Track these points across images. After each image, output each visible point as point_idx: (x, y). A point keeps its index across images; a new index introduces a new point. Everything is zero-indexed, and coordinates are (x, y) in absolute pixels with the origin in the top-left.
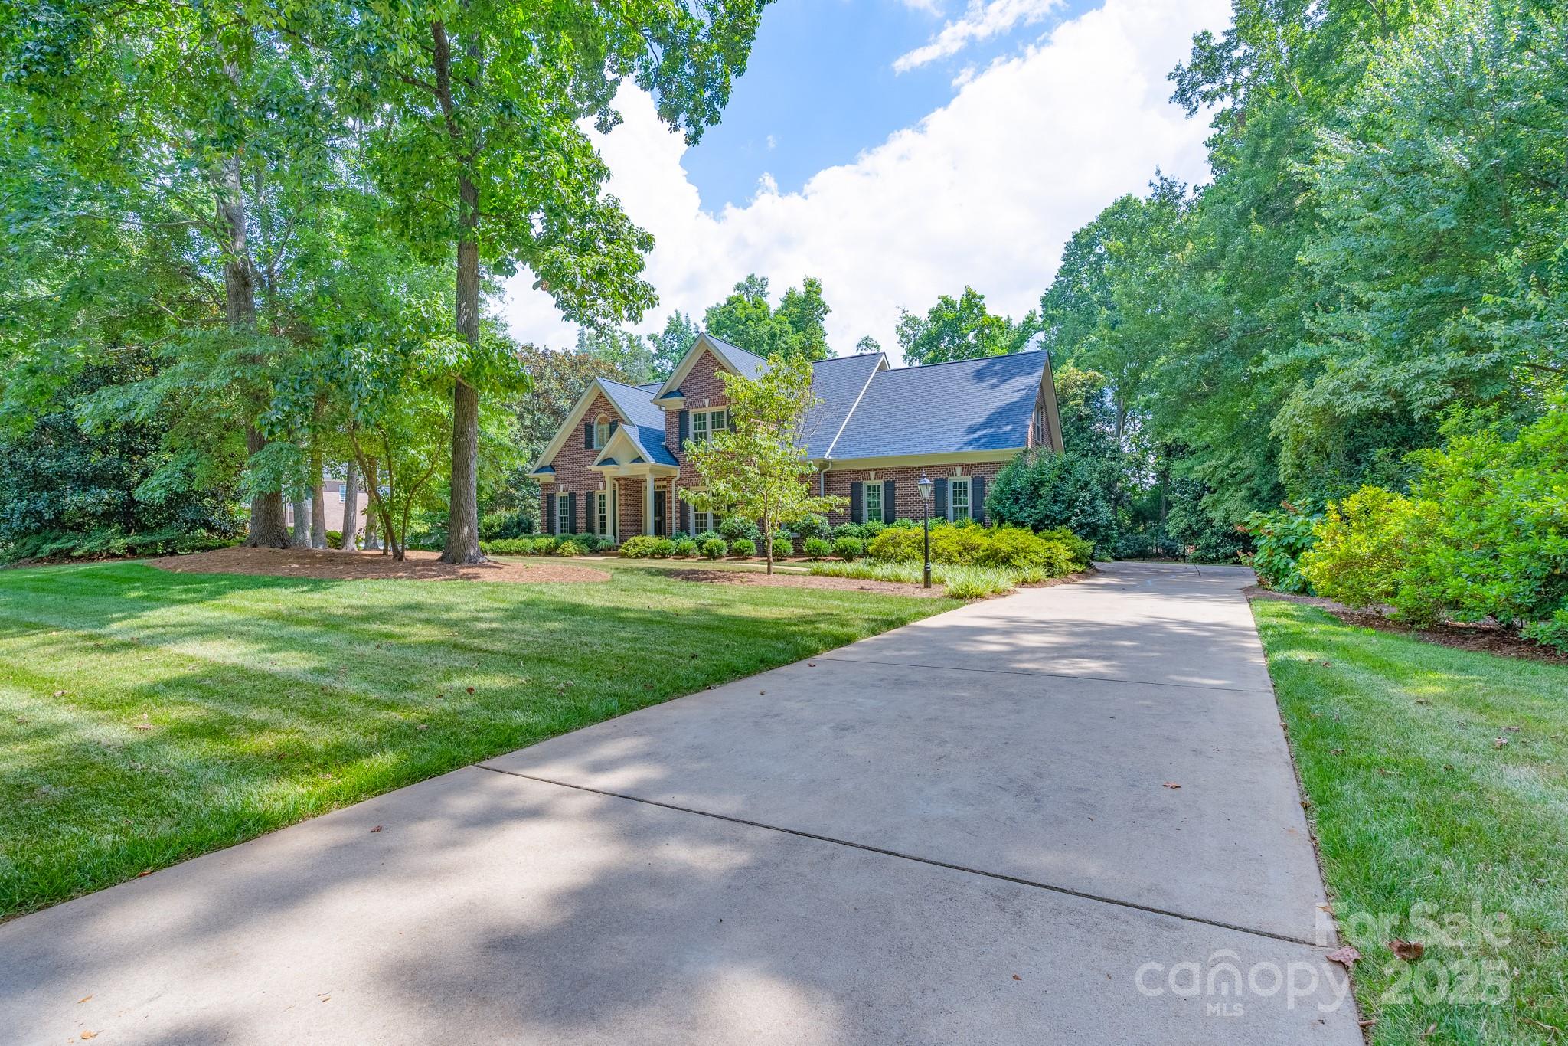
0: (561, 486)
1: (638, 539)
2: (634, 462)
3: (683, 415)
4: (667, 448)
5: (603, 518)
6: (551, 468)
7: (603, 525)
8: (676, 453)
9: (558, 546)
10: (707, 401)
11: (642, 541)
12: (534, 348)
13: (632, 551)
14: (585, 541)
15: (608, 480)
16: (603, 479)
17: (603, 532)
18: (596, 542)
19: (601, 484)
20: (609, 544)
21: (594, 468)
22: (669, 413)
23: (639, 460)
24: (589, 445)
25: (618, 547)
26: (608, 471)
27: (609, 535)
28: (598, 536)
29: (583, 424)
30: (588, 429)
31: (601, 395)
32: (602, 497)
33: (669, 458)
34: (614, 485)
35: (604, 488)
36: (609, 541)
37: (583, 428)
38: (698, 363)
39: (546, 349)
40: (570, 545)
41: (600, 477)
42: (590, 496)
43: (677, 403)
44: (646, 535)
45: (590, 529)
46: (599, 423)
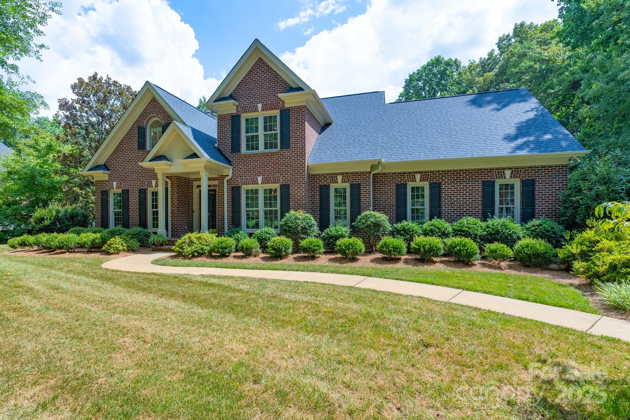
0: (115, 184)
1: (194, 236)
2: (188, 158)
3: (235, 119)
4: (219, 150)
5: (155, 213)
6: (105, 167)
7: (155, 219)
8: (228, 154)
9: (104, 241)
10: (260, 106)
11: (199, 238)
12: (98, 77)
13: (188, 249)
14: (134, 236)
15: (160, 177)
16: (155, 177)
17: (156, 225)
18: (148, 236)
19: (154, 182)
20: (161, 240)
21: (146, 164)
22: (221, 118)
23: (194, 156)
24: (142, 146)
25: (172, 243)
26: (160, 167)
27: (161, 230)
28: (150, 229)
29: (136, 125)
30: (141, 132)
31: (154, 100)
32: (155, 194)
33: (222, 158)
34: (166, 182)
35: (157, 186)
36: (161, 236)
37: (136, 131)
38: (251, 71)
39: (109, 79)
40: (117, 242)
41: (151, 173)
42: (143, 193)
43: (230, 107)
44: (200, 230)
45: (143, 224)
46: (152, 126)
